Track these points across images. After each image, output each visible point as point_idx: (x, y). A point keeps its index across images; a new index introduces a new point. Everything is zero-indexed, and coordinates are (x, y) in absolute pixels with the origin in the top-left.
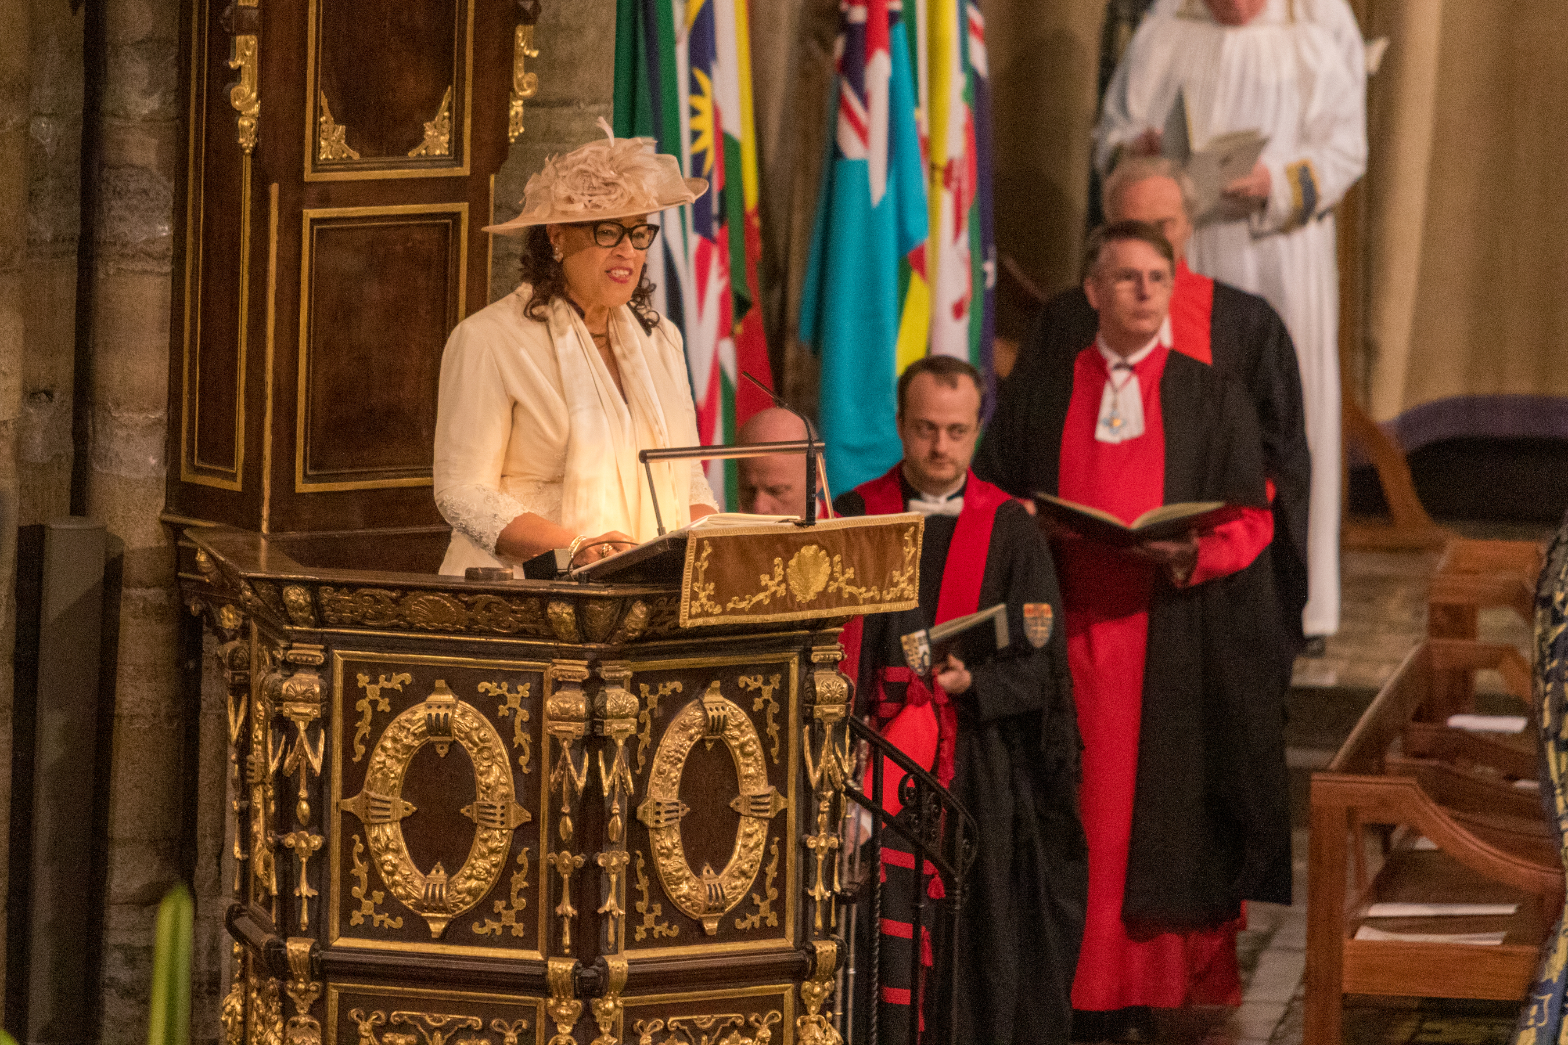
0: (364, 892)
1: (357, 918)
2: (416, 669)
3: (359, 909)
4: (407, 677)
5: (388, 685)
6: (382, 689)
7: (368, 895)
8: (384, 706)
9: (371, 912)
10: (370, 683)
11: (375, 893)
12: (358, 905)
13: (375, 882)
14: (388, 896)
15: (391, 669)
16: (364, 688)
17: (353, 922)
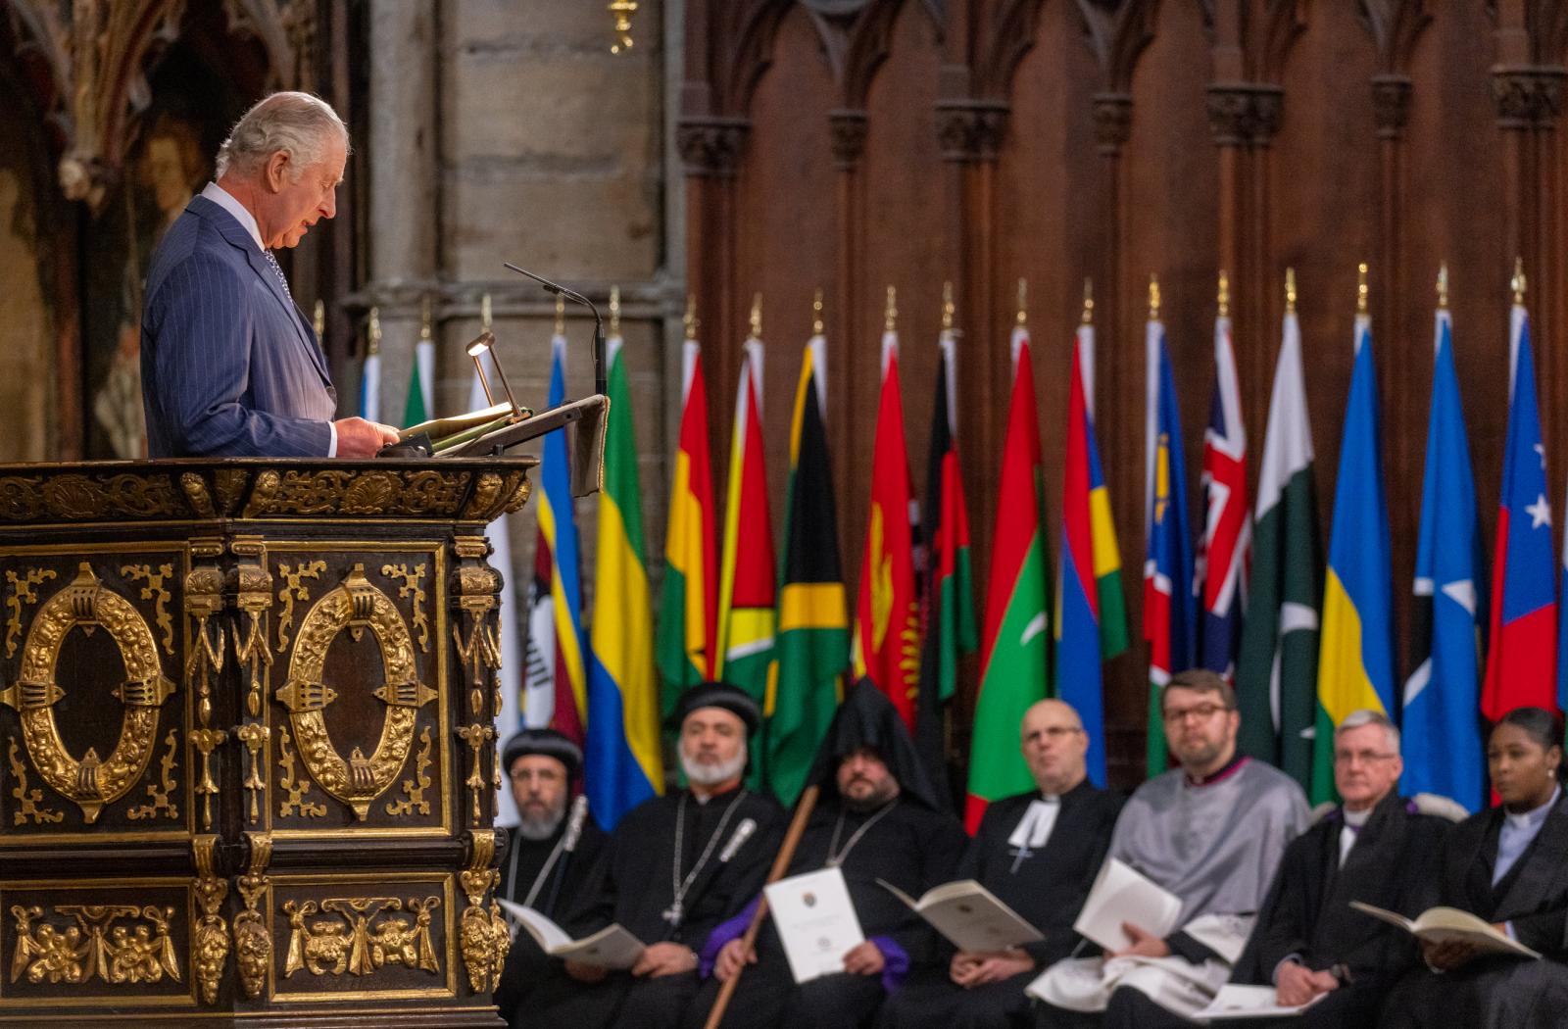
0: (292, 781)
1: (286, 810)
2: (327, 556)
3: (287, 799)
4: (322, 564)
5: (306, 574)
6: (302, 577)
7: (296, 786)
8: (303, 594)
9: (298, 802)
10: (291, 573)
11: (301, 783)
12: (286, 795)
13: (302, 771)
14: (315, 785)
15: (308, 557)
16: (286, 578)
17: (283, 814)
